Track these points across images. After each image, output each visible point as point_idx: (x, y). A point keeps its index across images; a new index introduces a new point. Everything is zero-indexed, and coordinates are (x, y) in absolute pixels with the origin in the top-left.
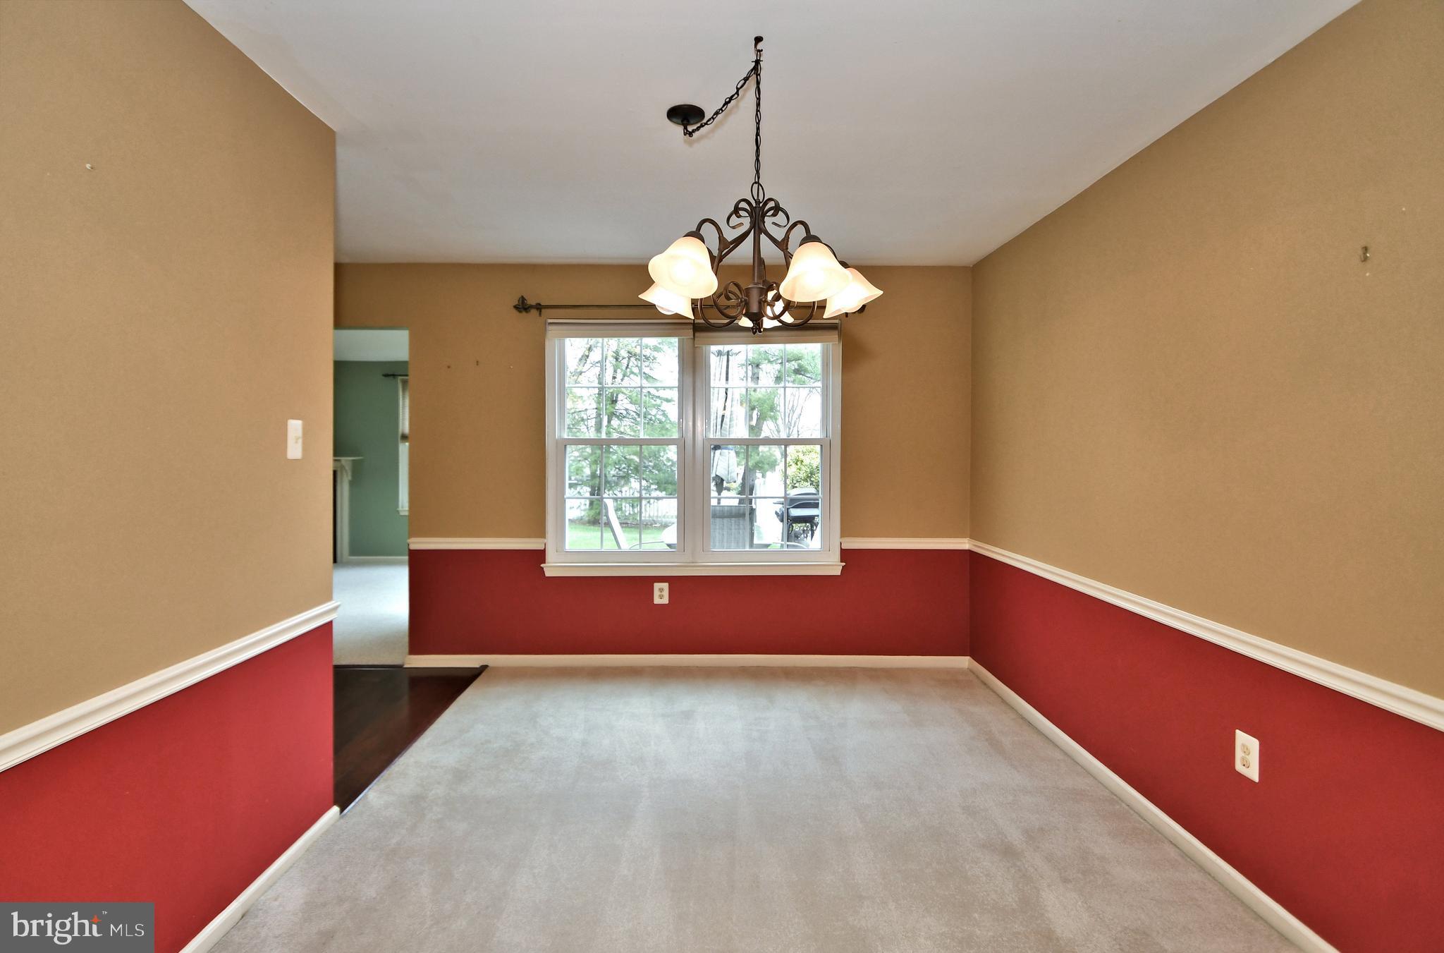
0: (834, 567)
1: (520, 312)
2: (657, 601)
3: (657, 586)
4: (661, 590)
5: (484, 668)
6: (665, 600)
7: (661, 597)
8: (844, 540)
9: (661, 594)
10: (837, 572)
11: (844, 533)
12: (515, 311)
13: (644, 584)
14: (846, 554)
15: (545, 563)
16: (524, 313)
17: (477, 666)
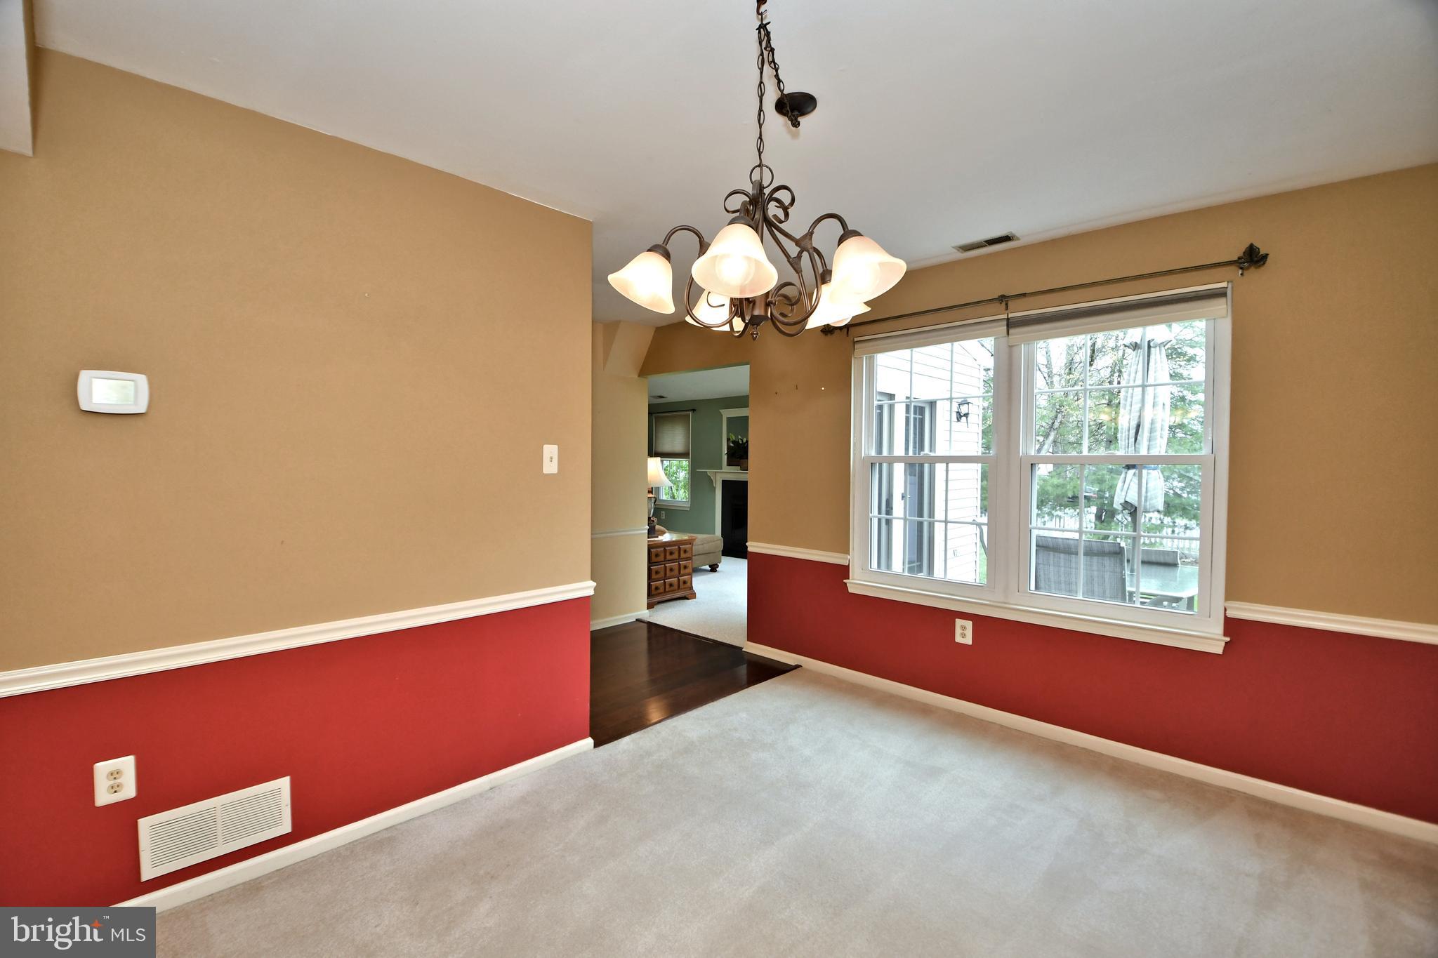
0: (1212, 640)
1: (826, 335)
2: (958, 639)
3: (959, 622)
4: (963, 628)
5: (798, 667)
6: (968, 640)
7: (963, 636)
8: (1230, 604)
9: (964, 634)
10: (1219, 650)
11: (1231, 594)
12: (821, 334)
13: (947, 618)
14: (1232, 626)
15: (849, 579)
16: (829, 335)
17: (793, 664)
